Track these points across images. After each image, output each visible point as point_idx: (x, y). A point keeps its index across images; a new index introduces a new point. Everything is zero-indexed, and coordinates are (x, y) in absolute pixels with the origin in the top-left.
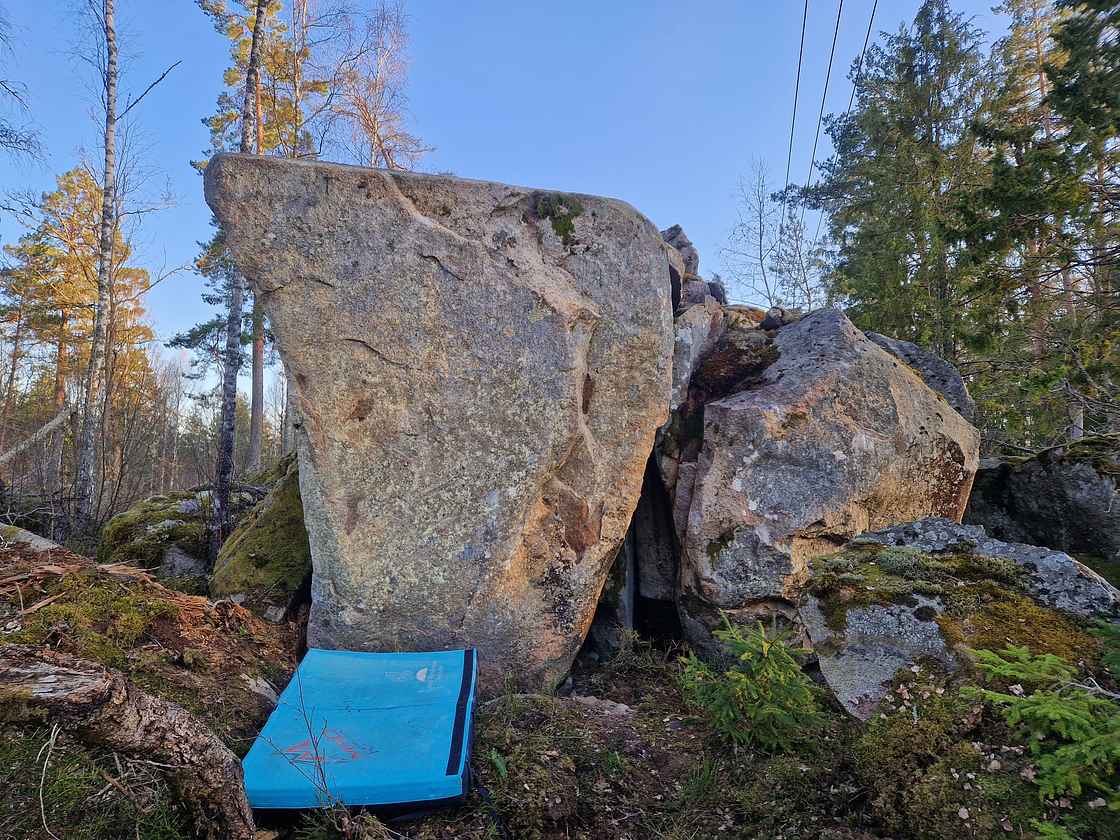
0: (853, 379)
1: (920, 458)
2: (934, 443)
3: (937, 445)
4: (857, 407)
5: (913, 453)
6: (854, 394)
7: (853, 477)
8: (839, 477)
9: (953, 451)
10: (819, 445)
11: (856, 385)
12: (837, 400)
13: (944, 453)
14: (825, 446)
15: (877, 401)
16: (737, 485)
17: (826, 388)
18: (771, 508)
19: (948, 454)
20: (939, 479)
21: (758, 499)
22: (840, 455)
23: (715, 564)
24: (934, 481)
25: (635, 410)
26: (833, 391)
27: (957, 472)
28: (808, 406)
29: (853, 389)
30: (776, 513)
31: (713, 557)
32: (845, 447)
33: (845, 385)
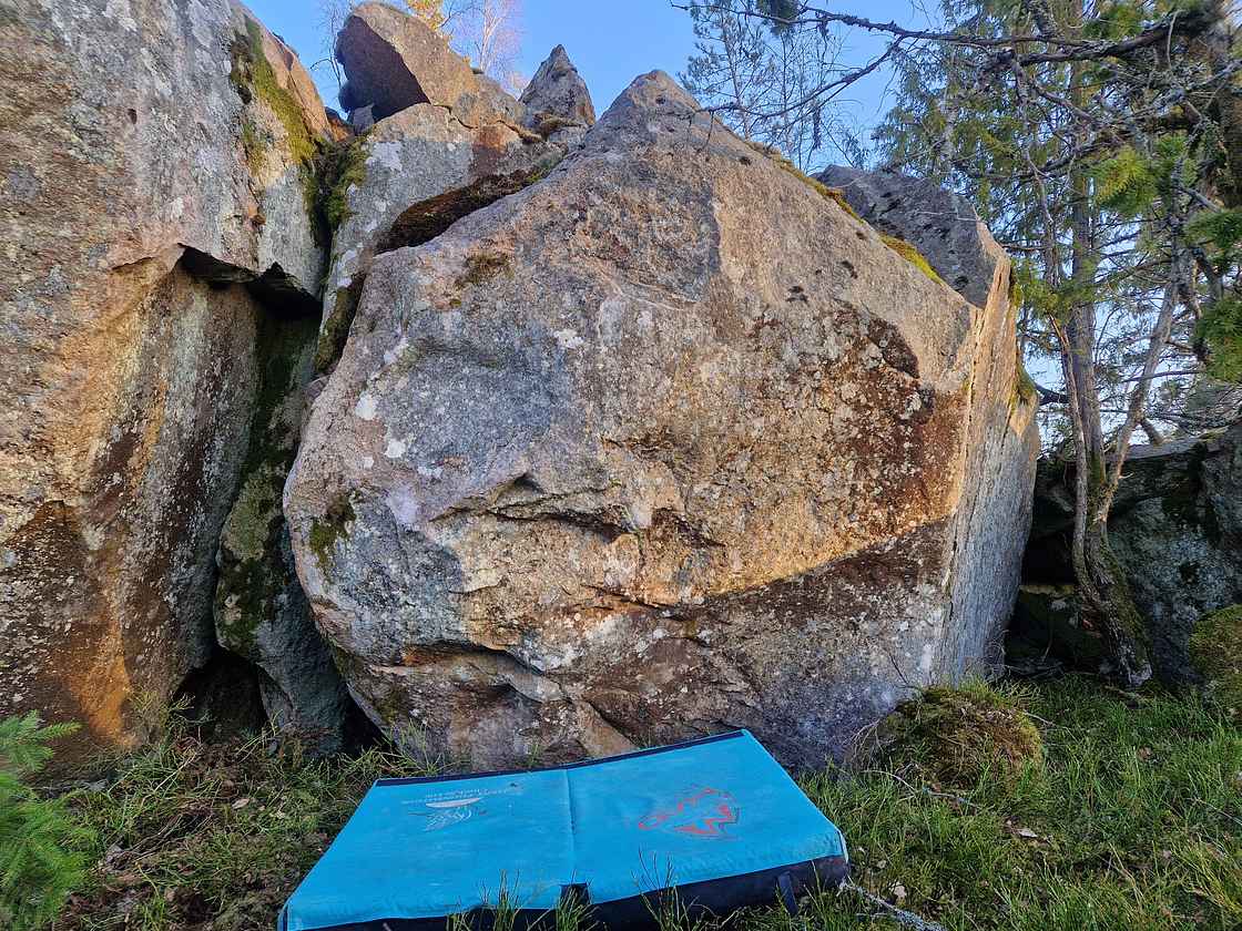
0: (624, 181)
1: (789, 354)
2: (826, 322)
3: (836, 326)
4: (628, 242)
5: (765, 341)
6: (623, 214)
7: (596, 386)
8: (564, 384)
9: (884, 343)
10: (525, 318)
11: (634, 196)
12: (580, 226)
13: (859, 345)
14: (538, 321)
15: (677, 229)
16: (367, 408)
17: (557, 202)
18: (432, 455)
19: (873, 350)
20: (857, 407)
21: (411, 437)
22: (568, 338)
23: (329, 569)
24: (846, 412)
25: (44, 223)
26: (573, 207)
27: (903, 392)
28: (514, 238)
29: (623, 204)
30: (440, 464)
31: (321, 553)
32: (583, 323)
33: (603, 194)
